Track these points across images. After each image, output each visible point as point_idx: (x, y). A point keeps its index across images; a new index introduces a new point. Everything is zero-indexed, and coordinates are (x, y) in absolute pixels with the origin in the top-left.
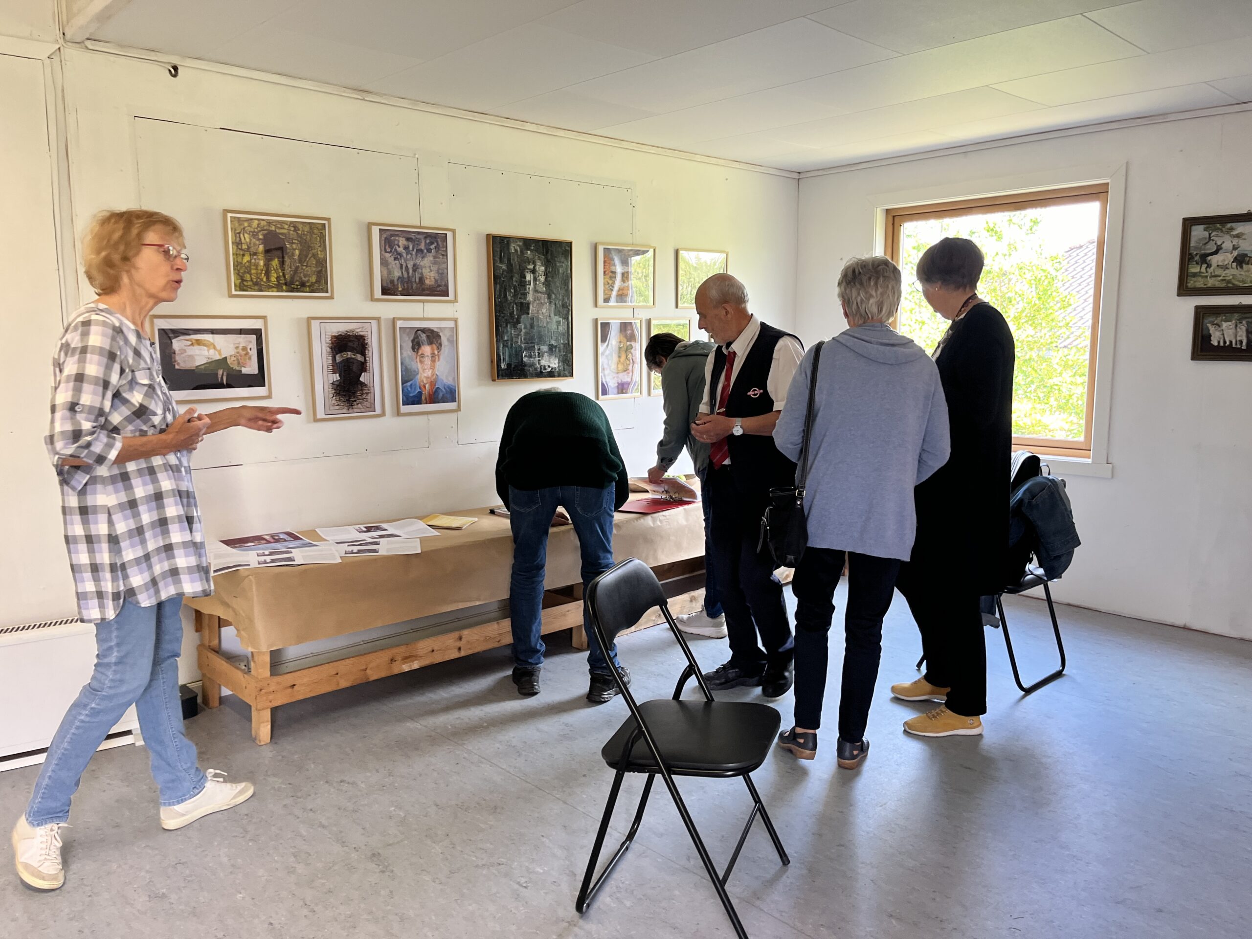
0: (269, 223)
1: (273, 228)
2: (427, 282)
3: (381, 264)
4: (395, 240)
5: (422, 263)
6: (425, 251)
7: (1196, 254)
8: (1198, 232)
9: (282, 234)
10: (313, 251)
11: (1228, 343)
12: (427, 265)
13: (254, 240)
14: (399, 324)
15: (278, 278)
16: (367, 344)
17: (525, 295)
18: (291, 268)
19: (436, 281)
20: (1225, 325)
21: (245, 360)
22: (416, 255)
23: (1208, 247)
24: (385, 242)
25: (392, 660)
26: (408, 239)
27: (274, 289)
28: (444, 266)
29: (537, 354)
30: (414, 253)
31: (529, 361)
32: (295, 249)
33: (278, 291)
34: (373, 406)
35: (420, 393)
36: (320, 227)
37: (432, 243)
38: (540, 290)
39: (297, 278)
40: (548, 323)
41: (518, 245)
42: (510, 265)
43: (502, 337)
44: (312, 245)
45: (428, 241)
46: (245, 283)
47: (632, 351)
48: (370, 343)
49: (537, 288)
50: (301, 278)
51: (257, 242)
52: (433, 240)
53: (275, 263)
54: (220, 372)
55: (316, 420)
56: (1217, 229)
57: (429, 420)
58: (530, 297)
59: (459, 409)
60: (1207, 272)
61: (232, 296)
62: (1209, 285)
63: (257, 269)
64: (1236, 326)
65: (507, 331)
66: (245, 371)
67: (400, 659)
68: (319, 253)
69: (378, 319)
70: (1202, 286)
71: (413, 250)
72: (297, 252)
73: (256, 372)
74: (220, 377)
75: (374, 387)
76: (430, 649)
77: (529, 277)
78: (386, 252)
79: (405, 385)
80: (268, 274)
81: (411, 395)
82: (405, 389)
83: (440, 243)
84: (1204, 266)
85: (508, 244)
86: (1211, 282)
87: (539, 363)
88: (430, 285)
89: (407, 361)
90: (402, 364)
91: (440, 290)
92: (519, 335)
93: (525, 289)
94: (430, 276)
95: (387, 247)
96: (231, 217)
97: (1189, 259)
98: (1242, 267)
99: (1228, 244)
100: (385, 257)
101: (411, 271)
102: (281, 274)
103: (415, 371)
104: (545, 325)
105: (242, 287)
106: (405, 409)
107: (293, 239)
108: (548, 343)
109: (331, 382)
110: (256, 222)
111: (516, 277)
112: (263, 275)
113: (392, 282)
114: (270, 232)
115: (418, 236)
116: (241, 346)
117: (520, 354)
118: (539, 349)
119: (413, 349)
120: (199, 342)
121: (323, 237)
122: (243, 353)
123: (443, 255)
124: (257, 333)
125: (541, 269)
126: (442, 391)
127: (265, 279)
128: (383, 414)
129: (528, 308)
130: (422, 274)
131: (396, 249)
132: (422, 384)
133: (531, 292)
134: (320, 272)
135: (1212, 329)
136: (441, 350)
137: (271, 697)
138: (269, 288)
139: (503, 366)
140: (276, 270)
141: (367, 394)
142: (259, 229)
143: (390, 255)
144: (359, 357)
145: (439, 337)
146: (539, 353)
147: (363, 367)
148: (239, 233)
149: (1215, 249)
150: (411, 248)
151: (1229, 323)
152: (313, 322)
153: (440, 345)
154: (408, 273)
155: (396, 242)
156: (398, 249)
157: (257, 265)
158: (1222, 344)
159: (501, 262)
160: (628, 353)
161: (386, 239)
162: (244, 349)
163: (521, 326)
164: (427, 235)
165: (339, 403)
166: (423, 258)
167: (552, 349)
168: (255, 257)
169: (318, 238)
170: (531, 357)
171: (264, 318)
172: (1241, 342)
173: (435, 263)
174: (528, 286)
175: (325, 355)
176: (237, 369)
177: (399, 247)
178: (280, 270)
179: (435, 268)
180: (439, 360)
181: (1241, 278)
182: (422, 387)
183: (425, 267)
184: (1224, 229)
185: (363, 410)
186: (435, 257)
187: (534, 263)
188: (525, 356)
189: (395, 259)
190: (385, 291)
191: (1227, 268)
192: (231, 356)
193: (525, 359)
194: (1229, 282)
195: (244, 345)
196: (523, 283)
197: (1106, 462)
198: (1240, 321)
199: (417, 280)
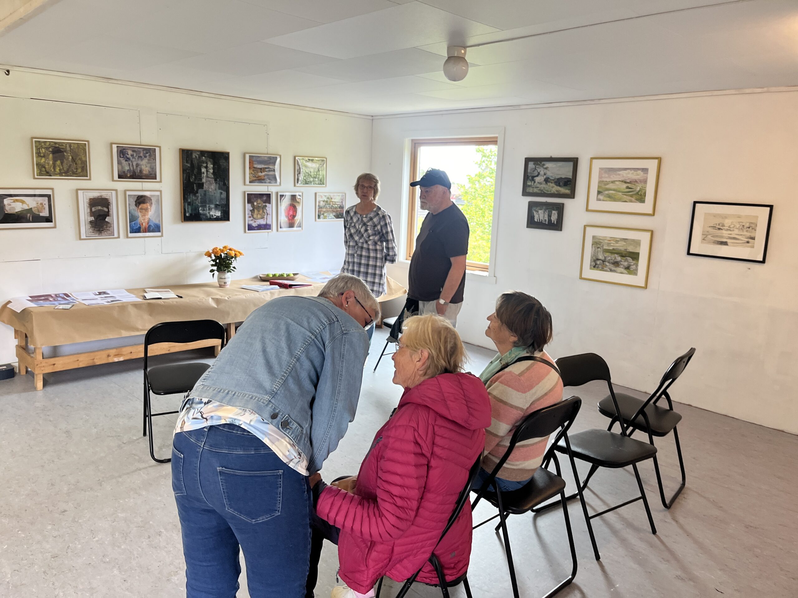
0: (55, 143)
1: (57, 146)
2: (144, 172)
3: (118, 163)
4: (125, 152)
5: (141, 163)
6: (143, 157)
7: (530, 176)
8: (531, 165)
9: (62, 148)
10: (79, 157)
11: (541, 221)
12: (144, 164)
13: (47, 152)
14: (128, 193)
15: (60, 170)
16: (109, 203)
17: (201, 179)
18: (67, 165)
19: (149, 172)
20: (540, 211)
21: (42, 209)
22: (138, 159)
23: (534, 173)
24: (120, 153)
25: (109, 356)
26: (133, 151)
27: (58, 175)
28: (154, 164)
29: (208, 209)
30: (137, 158)
31: (202, 213)
32: (69, 156)
33: (60, 176)
34: (113, 233)
35: (140, 228)
36: (83, 145)
37: (147, 153)
38: (210, 176)
39: (70, 170)
40: (214, 193)
41: (198, 154)
42: (192, 164)
43: (187, 200)
44: (79, 154)
45: (145, 152)
46: (42, 172)
47: (267, 208)
48: (111, 202)
49: (208, 175)
50: (73, 170)
51: (49, 153)
52: (147, 151)
53: (58, 162)
54: (29, 215)
55: (80, 239)
56: (538, 164)
57: (145, 241)
58: (204, 180)
59: (162, 236)
60: (534, 185)
61: (35, 178)
62: (534, 192)
63: (48, 165)
64: (544, 212)
65: (190, 197)
66: (41, 214)
67: (113, 355)
68: (83, 157)
69: (116, 190)
70: (532, 192)
71: (136, 156)
72: (71, 157)
73: (48, 215)
74: (28, 217)
75: (113, 224)
76: (130, 352)
77: (203, 170)
78: (120, 157)
79: (131, 223)
80: (54, 168)
81: (135, 228)
82: (131, 225)
83: (152, 153)
84: (533, 182)
85: (191, 154)
86: (536, 190)
87: (209, 214)
88: (146, 174)
89: (132, 211)
90: (129, 213)
91: (152, 176)
92: (197, 199)
93: (201, 176)
94: (146, 169)
95: (121, 155)
96: (35, 141)
97: (527, 178)
98: (547, 184)
99: (542, 173)
100: (120, 160)
101: (135, 167)
102: (62, 168)
103: (137, 217)
104: (213, 194)
105: (40, 174)
106: (130, 235)
107: (68, 151)
108: (214, 203)
109: (89, 221)
110: (48, 143)
111: (196, 171)
112: (52, 168)
113: (124, 172)
114: (56, 147)
115: (139, 150)
116: (39, 203)
117: (198, 209)
118: (209, 207)
119: (136, 205)
120: (17, 200)
121: (85, 150)
122: (41, 206)
123: (153, 159)
124: (49, 196)
125: (211, 166)
126: (152, 227)
127: (53, 170)
128: (119, 237)
129: (203, 186)
130: (141, 168)
131: (126, 156)
132: (141, 223)
133: (205, 178)
134: (83, 167)
135: (535, 213)
136: (152, 206)
137: (43, 368)
138: (55, 175)
139: (187, 215)
140: (59, 166)
141: (110, 227)
142: (50, 146)
143: (123, 159)
144: (106, 209)
145: (151, 200)
146: (209, 209)
147: (107, 214)
148: (39, 148)
149: (537, 174)
150: (135, 155)
151: (542, 211)
152: (79, 191)
153: (152, 203)
154: (133, 168)
155: (126, 153)
156: (127, 156)
157: (48, 164)
158: (538, 221)
159: (187, 162)
160: (264, 209)
161: (120, 151)
162: (42, 204)
163: (199, 195)
164: (144, 149)
165: (94, 231)
166: (142, 160)
167: (217, 207)
168: (48, 160)
169: (82, 151)
170: (204, 210)
171: (52, 189)
172: (546, 220)
173: (148, 163)
174: (203, 175)
175: (86, 207)
176: (38, 213)
177: (128, 155)
178: (61, 166)
179: (149, 165)
180: (150, 211)
181: (546, 189)
182: (141, 224)
183: (143, 165)
184: (541, 165)
185: (107, 235)
186: (149, 160)
187: (207, 163)
188: (201, 210)
189: (126, 161)
190: (120, 177)
191: (542, 184)
192: (34, 207)
193: (201, 212)
194: (542, 191)
195: (41, 202)
196: (200, 173)
197: (493, 276)
198: (545, 210)
199: (139, 171)
